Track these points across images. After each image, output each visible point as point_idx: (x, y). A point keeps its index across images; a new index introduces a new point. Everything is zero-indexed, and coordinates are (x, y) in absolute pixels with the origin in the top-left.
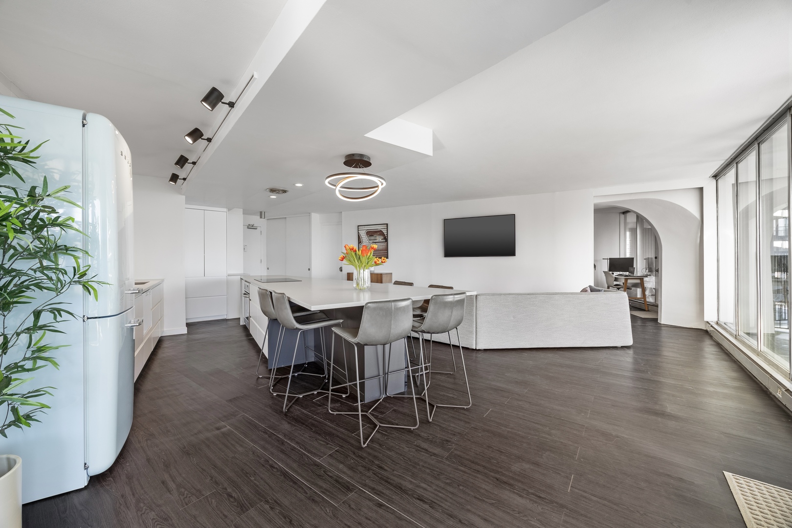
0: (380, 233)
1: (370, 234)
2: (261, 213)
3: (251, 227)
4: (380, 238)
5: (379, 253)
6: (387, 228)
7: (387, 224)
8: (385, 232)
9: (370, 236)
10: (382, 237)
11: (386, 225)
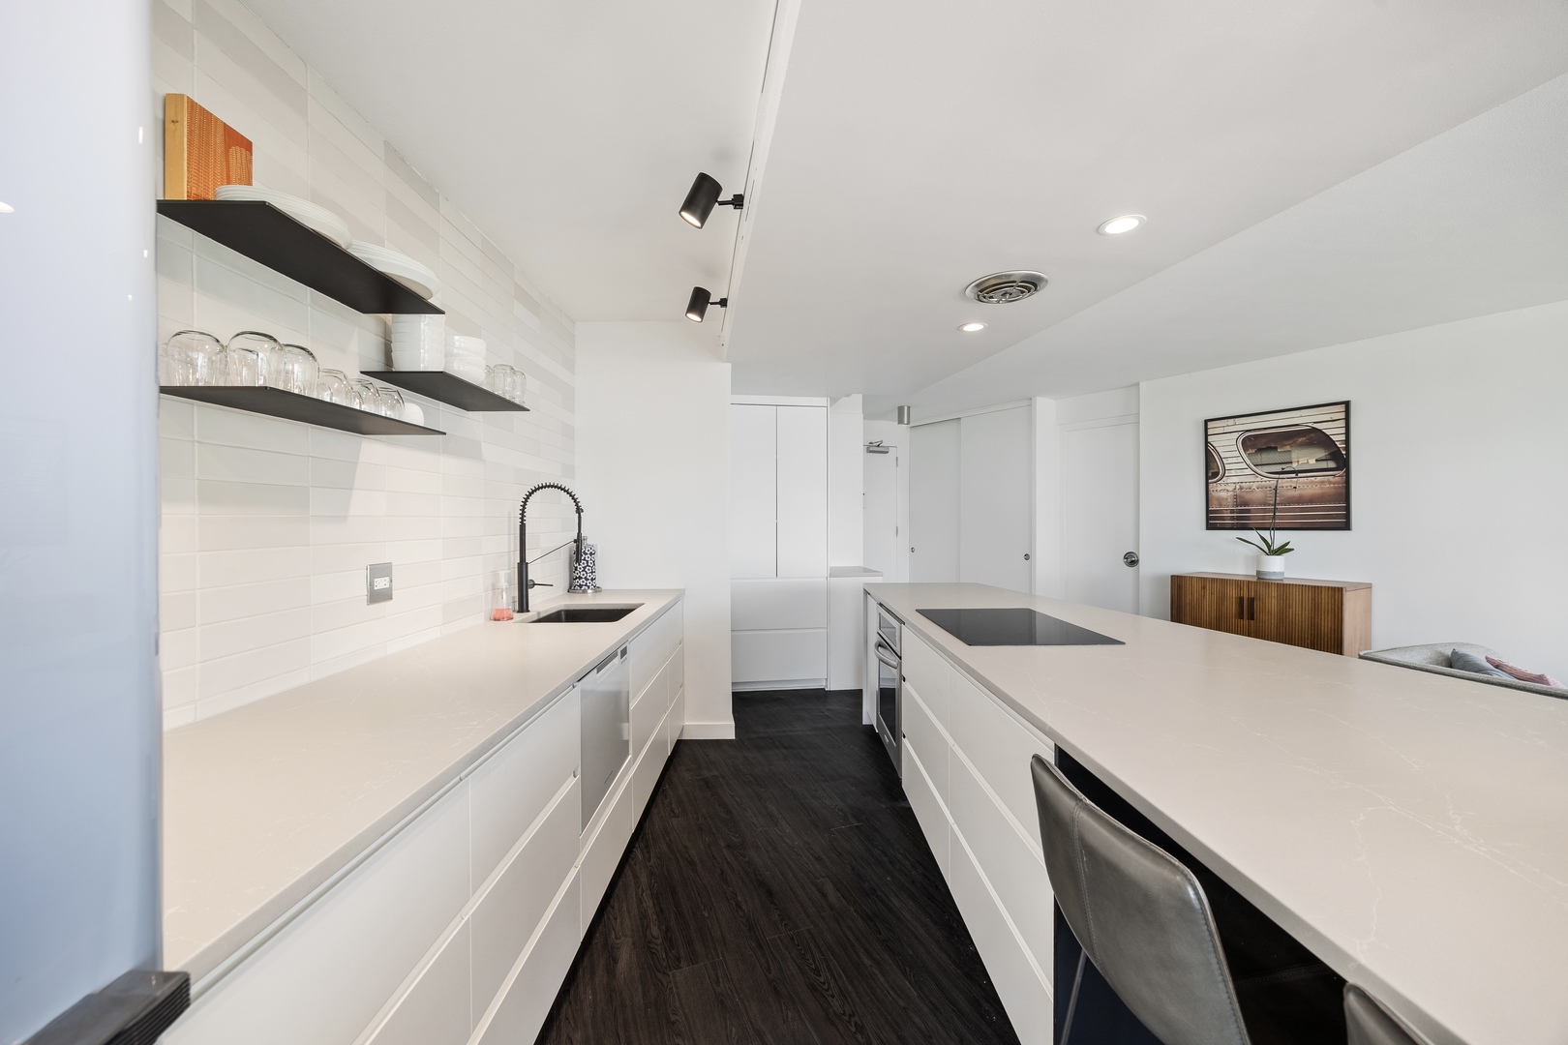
0: (1314, 438)
1: (1259, 444)
2: (901, 409)
3: (875, 448)
4: (1307, 458)
5: (1294, 510)
6: (1347, 419)
7: (1347, 404)
8: (1336, 433)
9: (1260, 450)
10: (1322, 453)
11: (1342, 408)
